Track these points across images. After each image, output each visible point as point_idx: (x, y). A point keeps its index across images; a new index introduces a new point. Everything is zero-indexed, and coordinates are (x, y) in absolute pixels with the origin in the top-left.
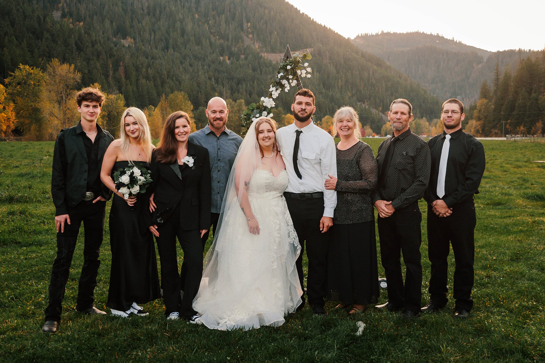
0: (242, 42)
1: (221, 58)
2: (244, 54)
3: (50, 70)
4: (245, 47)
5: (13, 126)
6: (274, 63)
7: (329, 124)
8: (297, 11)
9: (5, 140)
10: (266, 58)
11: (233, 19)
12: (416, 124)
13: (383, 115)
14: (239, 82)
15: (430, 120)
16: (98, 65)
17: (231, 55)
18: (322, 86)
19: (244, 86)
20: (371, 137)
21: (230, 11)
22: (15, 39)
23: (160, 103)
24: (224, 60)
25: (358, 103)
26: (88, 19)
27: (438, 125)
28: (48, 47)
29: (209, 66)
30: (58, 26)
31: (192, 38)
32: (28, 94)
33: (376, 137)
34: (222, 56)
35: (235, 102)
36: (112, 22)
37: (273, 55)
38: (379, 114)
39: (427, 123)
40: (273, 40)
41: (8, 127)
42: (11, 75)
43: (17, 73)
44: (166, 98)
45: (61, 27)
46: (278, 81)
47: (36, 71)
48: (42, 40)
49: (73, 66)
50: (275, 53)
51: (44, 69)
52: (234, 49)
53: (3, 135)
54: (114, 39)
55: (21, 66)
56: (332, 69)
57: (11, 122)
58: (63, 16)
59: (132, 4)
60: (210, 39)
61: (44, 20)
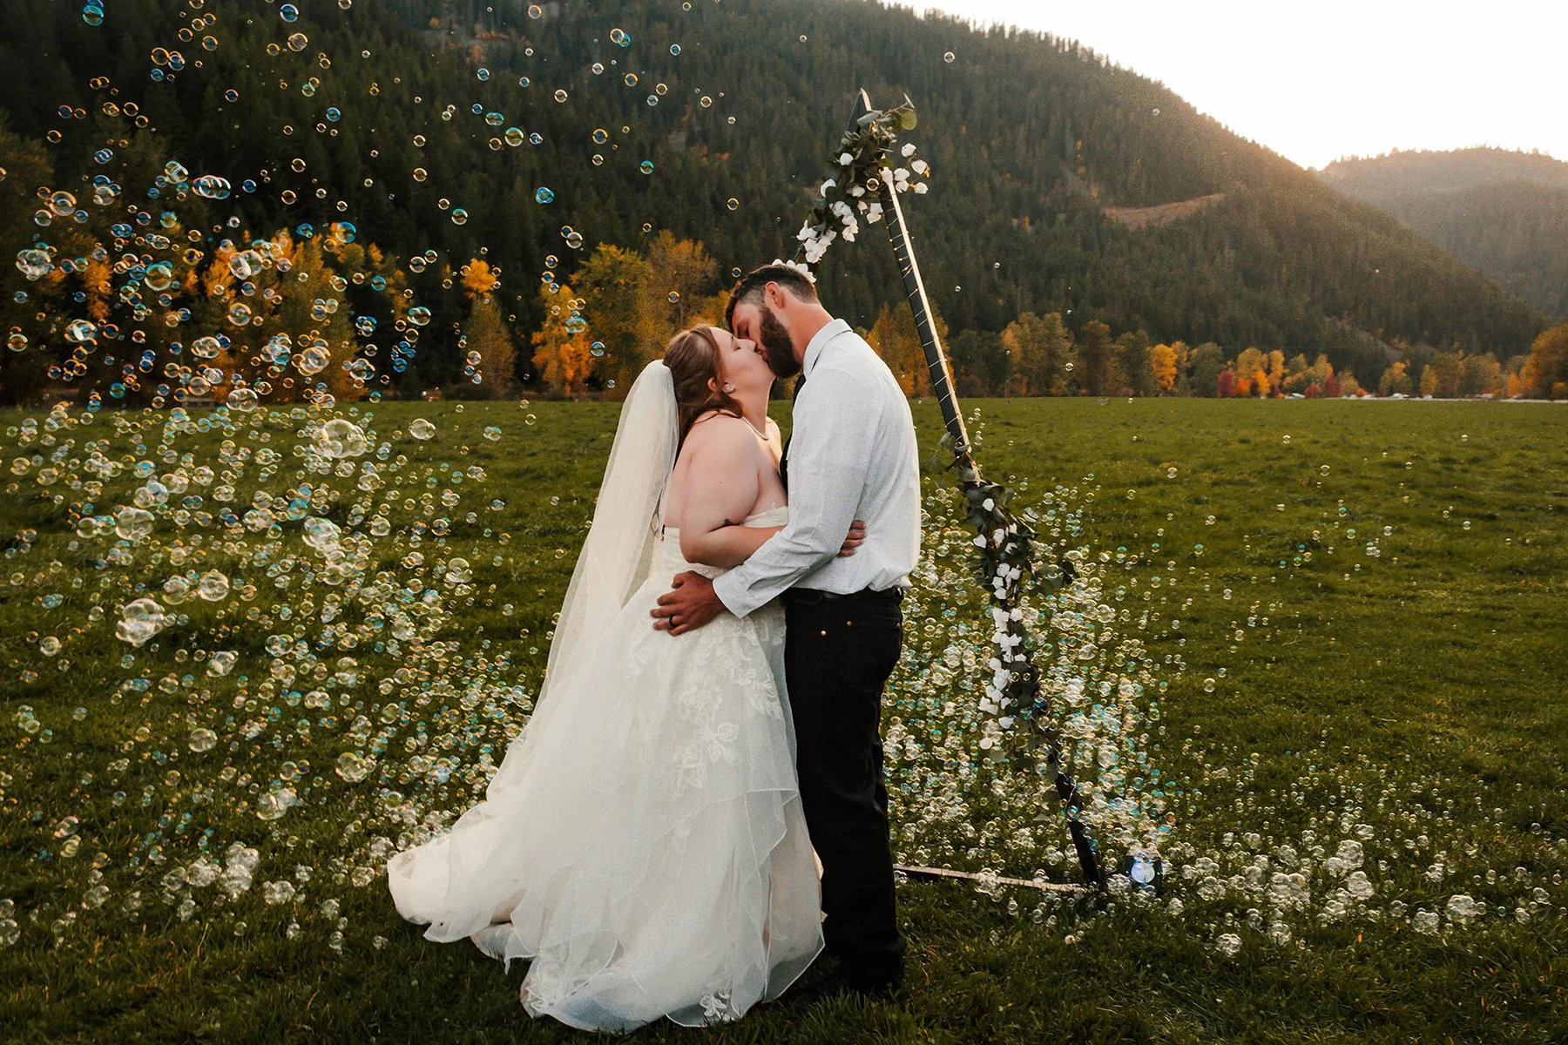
0: (1063, 184)
1: (1015, 222)
2: (1065, 211)
3: (656, 253)
4: (1069, 194)
5: (586, 373)
6: (1132, 229)
7: (1254, 367)
8: (1188, 110)
9: (571, 399)
10: (1114, 218)
11: (1044, 134)
12: (1467, 367)
13: (1386, 347)
14: (1052, 274)
15: (1503, 359)
16: (755, 241)
17: (1036, 214)
18: (1240, 280)
19: (1063, 283)
20: (1353, 397)
21: (1037, 118)
22: (594, 194)
23: (878, 322)
24: (1020, 227)
25: (1327, 319)
26: (738, 145)
27: (1523, 371)
28: (656, 208)
29: (988, 239)
30: (679, 163)
31: (953, 180)
32: (613, 305)
33: (1367, 397)
34: (1016, 216)
35: (1041, 318)
36: (785, 151)
37: (1131, 211)
38: (1376, 345)
39: (1498, 365)
40: (1132, 178)
41: (578, 371)
42: (584, 267)
43: (595, 262)
44: (891, 311)
45: (684, 165)
46: (822, 207)
47: (629, 257)
48: (645, 194)
49: (700, 246)
50: (1136, 206)
51: (645, 253)
52: (1046, 202)
53: (568, 388)
54: (790, 187)
55: (602, 248)
56: (1267, 241)
57: (583, 363)
58: (691, 141)
59: (829, 110)
60: (990, 181)
61: (652, 151)
